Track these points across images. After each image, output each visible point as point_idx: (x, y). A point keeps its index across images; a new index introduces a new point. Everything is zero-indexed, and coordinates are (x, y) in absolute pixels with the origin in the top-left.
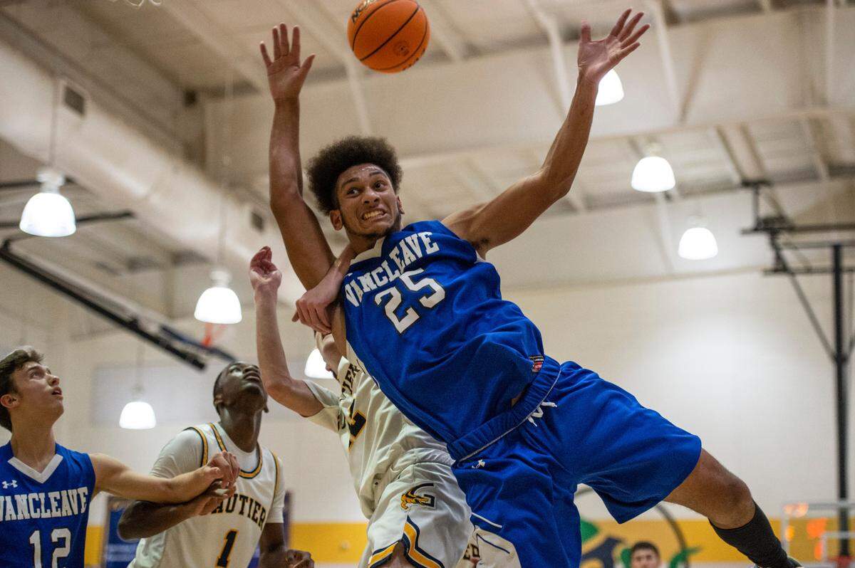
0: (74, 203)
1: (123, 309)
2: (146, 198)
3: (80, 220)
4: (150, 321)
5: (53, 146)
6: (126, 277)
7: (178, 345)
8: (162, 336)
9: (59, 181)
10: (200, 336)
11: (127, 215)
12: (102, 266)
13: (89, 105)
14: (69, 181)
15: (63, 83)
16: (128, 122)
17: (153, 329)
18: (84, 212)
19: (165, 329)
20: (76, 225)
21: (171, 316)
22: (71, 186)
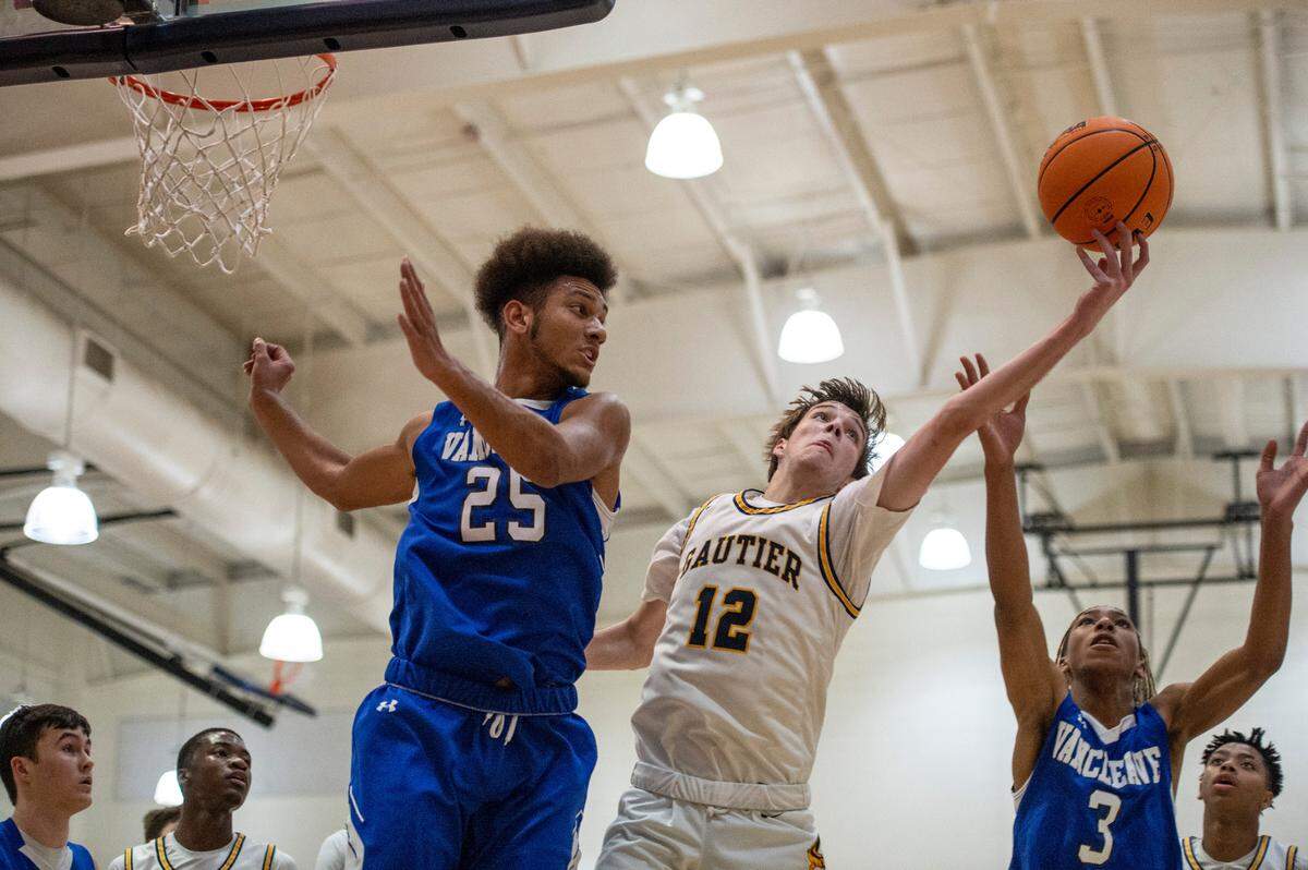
0: (95, 497)
1: (161, 642)
2: (194, 491)
3: (104, 521)
4: (198, 657)
5: (69, 421)
6: (165, 597)
7: (237, 693)
8: (215, 678)
9: (78, 470)
10: (265, 680)
11: (169, 513)
12: (130, 582)
13: (119, 365)
14: (89, 467)
15: (84, 335)
16: (171, 388)
17: (201, 670)
18: (108, 510)
19: (217, 670)
20: (99, 529)
21: (225, 652)
22: (92, 474)
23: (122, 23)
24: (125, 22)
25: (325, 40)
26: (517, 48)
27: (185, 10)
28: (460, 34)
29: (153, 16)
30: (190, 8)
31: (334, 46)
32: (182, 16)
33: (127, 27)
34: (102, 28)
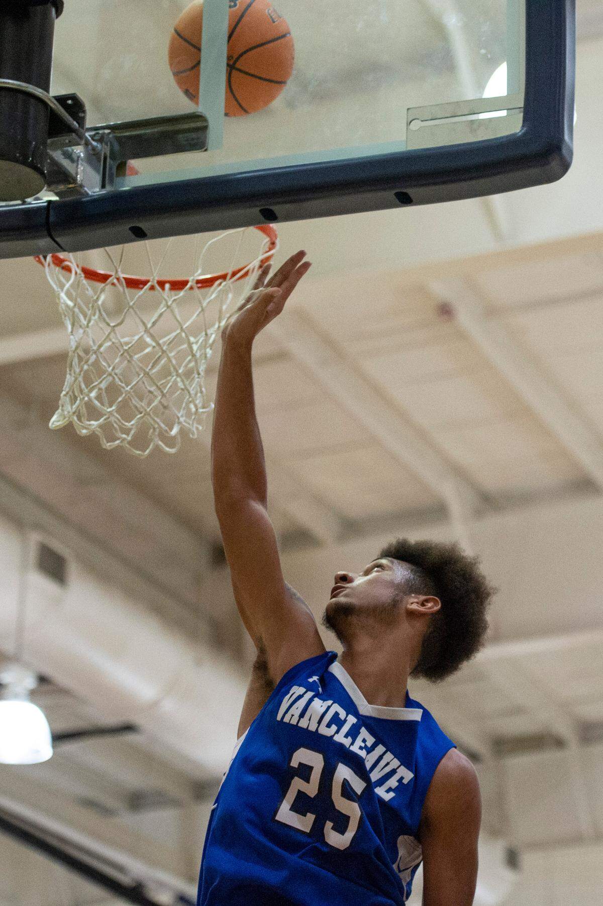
0: (50, 713)
1: (121, 869)
2: (155, 704)
3: (58, 738)
4: (162, 885)
5: (20, 629)
6: (127, 819)
9: (30, 682)
11: (128, 728)
12: (90, 804)
13: (73, 570)
14: (43, 680)
15: (35, 538)
16: (130, 593)
17: (165, 898)
18: (65, 726)
19: (182, 899)
20: (54, 747)
22: (46, 688)
23: (46, 199)
24: (47, 196)
25: (261, 211)
26: (489, 213)
27: (112, 182)
28: (405, 200)
29: (78, 190)
30: (117, 180)
31: (270, 216)
32: (109, 189)
33: (49, 202)
34: (23, 204)
